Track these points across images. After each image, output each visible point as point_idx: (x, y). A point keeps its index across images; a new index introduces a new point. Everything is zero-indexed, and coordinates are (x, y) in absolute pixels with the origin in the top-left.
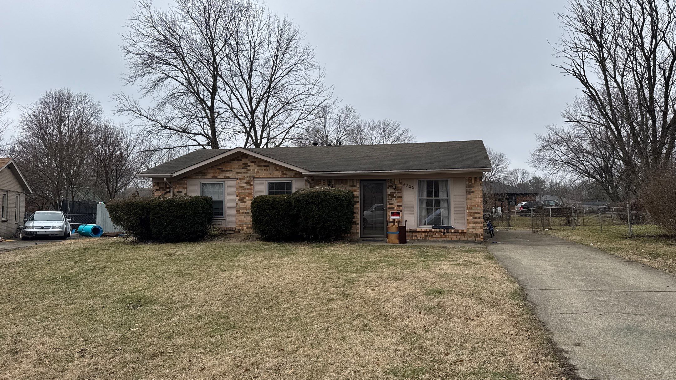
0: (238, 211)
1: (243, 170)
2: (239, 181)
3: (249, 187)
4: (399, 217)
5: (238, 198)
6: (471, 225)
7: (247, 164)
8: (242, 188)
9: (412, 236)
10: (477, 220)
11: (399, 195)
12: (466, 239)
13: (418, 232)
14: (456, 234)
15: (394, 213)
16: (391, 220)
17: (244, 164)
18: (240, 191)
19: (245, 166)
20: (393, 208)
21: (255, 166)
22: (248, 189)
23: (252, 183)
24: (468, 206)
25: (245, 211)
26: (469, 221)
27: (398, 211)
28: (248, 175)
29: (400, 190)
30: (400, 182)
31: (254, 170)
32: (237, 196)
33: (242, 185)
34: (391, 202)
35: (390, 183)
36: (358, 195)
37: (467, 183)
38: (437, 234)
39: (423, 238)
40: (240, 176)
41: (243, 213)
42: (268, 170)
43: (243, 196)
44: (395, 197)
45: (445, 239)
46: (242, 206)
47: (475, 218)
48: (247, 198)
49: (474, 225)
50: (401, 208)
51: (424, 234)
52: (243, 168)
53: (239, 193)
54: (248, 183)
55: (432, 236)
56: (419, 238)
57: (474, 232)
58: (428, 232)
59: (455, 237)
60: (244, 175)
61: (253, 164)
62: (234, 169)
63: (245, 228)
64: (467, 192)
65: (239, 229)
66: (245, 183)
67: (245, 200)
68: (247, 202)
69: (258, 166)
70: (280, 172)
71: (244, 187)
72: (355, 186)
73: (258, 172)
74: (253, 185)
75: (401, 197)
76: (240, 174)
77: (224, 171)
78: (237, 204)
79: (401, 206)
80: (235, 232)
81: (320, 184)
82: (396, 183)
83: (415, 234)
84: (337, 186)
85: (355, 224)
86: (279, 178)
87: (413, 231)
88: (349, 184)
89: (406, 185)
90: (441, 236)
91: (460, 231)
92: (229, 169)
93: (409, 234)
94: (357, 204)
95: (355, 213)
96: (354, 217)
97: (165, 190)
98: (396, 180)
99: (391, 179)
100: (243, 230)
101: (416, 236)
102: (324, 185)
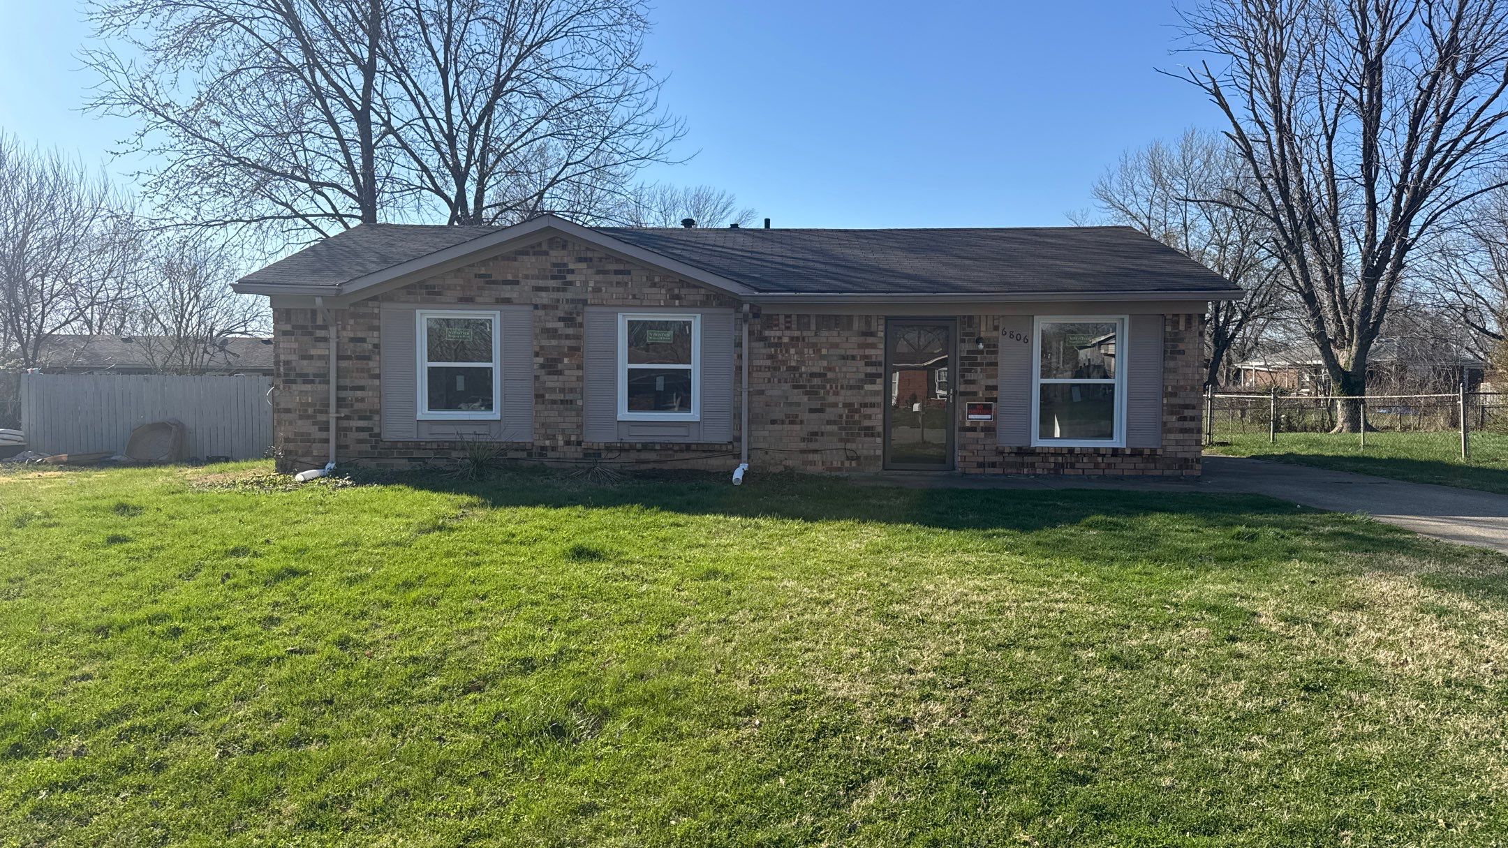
0: (539, 397)
1: (552, 283)
2: (541, 313)
3: (570, 331)
4: (989, 417)
5: (540, 360)
6: (1172, 436)
7: (565, 265)
8: (553, 333)
9: (1023, 465)
10: (1188, 424)
11: (991, 358)
12: (1158, 472)
13: (1039, 454)
14: (1134, 459)
15: (975, 405)
16: (968, 424)
17: (555, 265)
18: (544, 343)
19: (560, 271)
20: (975, 394)
21: (590, 271)
22: (567, 337)
23: (578, 319)
24: (1167, 388)
25: (559, 396)
26: (1169, 425)
27: (987, 400)
28: (569, 295)
29: (995, 346)
30: (996, 323)
31: (586, 283)
32: (537, 354)
33: (550, 325)
34: (969, 376)
35: (970, 326)
36: (880, 359)
37: (1168, 329)
38: (1085, 460)
39: (1049, 469)
40: (544, 298)
41: (554, 402)
42: (626, 284)
43: (555, 355)
44: (980, 364)
45: (1105, 471)
46: (549, 384)
47: (1183, 419)
48: (566, 360)
49: (1180, 436)
50: (995, 394)
51: (1052, 459)
52: (553, 278)
53: (542, 348)
54: (568, 320)
55: (1072, 466)
56: (1039, 471)
57: (1180, 455)
58: (1063, 455)
59: (1132, 466)
60: (555, 295)
61: (583, 265)
62: (526, 277)
63: (561, 443)
64: (1165, 352)
65: (543, 448)
66: (560, 319)
67: (560, 366)
68: (566, 372)
69: (598, 272)
70: (663, 291)
71: (556, 330)
72: (872, 334)
73: (597, 290)
74: (581, 325)
75: (996, 364)
76: (543, 294)
77: (494, 282)
78: (537, 378)
79: (995, 388)
80: (530, 455)
81: (776, 325)
82: (983, 328)
83: (1028, 459)
84: (824, 333)
85: (873, 435)
86: (661, 306)
87: (1025, 452)
88: (856, 325)
89: (1008, 334)
90: (1097, 465)
91: (1147, 452)
92: (510, 277)
93: (1012, 459)
94: (878, 380)
95: (873, 405)
96: (869, 417)
97: (311, 334)
98: (983, 319)
99: (970, 318)
100: (554, 449)
101: (1033, 465)
102: (788, 328)
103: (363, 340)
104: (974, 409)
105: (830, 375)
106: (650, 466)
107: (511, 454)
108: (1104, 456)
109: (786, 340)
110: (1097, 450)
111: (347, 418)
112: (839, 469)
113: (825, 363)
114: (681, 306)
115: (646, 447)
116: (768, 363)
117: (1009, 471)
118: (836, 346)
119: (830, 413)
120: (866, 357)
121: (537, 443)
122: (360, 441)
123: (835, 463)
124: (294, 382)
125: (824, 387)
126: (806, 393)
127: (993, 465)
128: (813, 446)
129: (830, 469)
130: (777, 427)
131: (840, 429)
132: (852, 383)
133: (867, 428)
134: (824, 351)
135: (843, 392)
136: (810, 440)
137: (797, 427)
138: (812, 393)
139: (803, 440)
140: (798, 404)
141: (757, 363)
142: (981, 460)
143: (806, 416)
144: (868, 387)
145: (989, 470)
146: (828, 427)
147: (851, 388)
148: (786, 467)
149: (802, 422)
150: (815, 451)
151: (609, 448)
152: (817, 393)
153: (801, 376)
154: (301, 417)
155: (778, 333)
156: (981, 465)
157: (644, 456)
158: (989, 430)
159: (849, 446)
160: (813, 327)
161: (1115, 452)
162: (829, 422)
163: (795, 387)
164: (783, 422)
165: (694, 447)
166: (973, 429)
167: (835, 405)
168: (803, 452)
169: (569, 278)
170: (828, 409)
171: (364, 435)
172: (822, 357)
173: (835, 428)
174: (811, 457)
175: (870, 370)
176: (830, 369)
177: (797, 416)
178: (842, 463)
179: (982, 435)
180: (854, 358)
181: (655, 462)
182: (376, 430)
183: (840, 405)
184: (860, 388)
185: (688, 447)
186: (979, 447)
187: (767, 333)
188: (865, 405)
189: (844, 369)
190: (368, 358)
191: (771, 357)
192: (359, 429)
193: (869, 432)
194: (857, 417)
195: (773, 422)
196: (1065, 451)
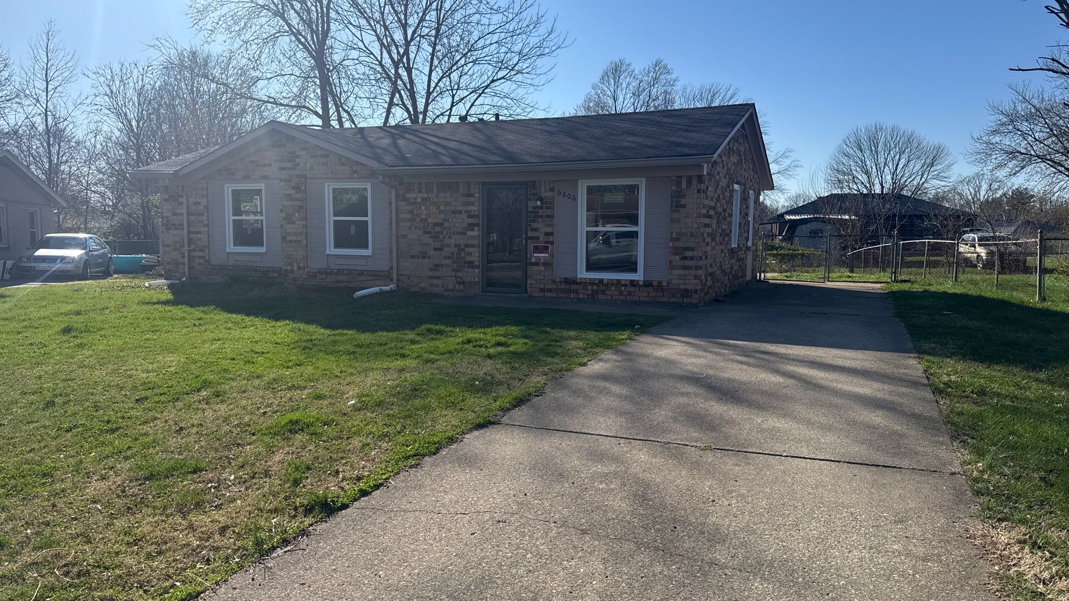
0: (284, 238)
1: (289, 165)
2: (283, 184)
3: (298, 196)
4: (547, 255)
5: (283, 215)
6: (676, 272)
7: (294, 153)
8: (289, 197)
9: (570, 291)
10: (688, 263)
11: (548, 212)
12: (665, 300)
13: (580, 283)
14: (649, 289)
15: (538, 246)
16: (533, 260)
17: (290, 153)
18: (286, 203)
19: (292, 157)
20: (538, 238)
21: (308, 156)
22: (297, 199)
23: (303, 188)
24: (672, 234)
25: (294, 238)
26: (674, 263)
27: (546, 242)
28: (297, 172)
29: (550, 203)
30: (551, 185)
31: (305, 164)
32: (282, 211)
33: (288, 192)
34: (534, 225)
35: (534, 189)
36: (477, 213)
37: (674, 188)
38: (613, 288)
39: (588, 295)
40: (285, 174)
41: (291, 241)
42: (327, 163)
43: (291, 212)
44: (541, 217)
45: (628, 298)
46: (288, 230)
47: (685, 258)
48: (297, 215)
49: (682, 272)
50: (551, 238)
51: (590, 287)
52: (289, 161)
53: (284, 207)
54: (297, 188)
55: (604, 293)
56: (581, 296)
57: (682, 287)
58: (597, 284)
59: (646, 294)
60: (290, 172)
61: (304, 152)
63: (295, 268)
64: (672, 206)
65: (286, 271)
66: (293, 188)
67: (293, 219)
68: (297, 223)
69: (313, 157)
70: (348, 168)
71: (290, 195)
72: (472, 196)
73: (312, 168)
74: (305, 192)
75: (552, 216)
76: (284, 172)
77: (260, 166)
78: (282, 226)
79: (551, 234)
80: (280, 275)
81: (413, 190)
82: (543, 190)
83: (574, 287)
84: (442, 195)
85: (473, 267)
86: (346, 178)
87: (571, 282)
88: (461, 190)
89: (562, 194)
90: (621, 293)
91: (655, 284)
92: (267, 162)
93: (563, 286)
94: (476, 228)
95: (472, 246)
96: (470, 254)
97: (177, 200)
98: (543, 184)
99: (534, 182)
100: (292, 271)
101: (577, 292)
102: (420, 192)
103: (199, 203)
104: (537, 249)
105: (446, 225)
106: (343, 285)
107: (270, 274)
108: (625, 285)
109: (419, 200)
110: (619, 281)
111: (194, 250)
112: (452, 290)
113: (443, 216)
114: (357, 178)
115: (340, 272)
116: (409, 216)
117: (561, 295)
118: (448, 204)
119: (447, 251)
120: (468, 212)
121: (284, 268)
122: (200, 264)
123: (450, 286)
124: (170, 229)
125: (442, 233)
126: (432, 237)
127: (550, 290)
128: (436, 274)
129: (447, 290)
130: (415, 260)
131: (454, 262)
132: (460, 230)
133: (470, 262)
134: (442, 208)
135: (454, 237)
136: (435, 270)
137: (427, 261)
138: (435, 237)
139: (431, 269)
140: (427, 245)
141: (402, 216)
142: (542, 287)
143: (432, 253)
144: (470, 233)
145: (548, 294)
146: (445, 261)
147: (459, 233)
148: (422, 288)
149: (429, 257)
150: (438, 278)
151: (320, 272)
152: (438, 237)
153: (428, 224)
154: (174, 250)
155: (415, 195)
156: (542, 290)
157: (340, 278)
158: (547, 265)
159: (460, 274)
160: (435, 191)
161: (633, 283)
162: (446, 258)
163: (425, 233)
164: (418, 257)
165: (366, 272)
166: (537, 264)
167: (449, 245)
168: (431, 278)
169: (297, 161)
170: (445, 249)
171: (201, 261)
172: (441, 212)
173: (449, 261)
174: (436, 281)
175: (471, 221)
176: (446, 220)
177: (426, 253)
178: (454, 286)
179: (543, 268)
180: (460, 212)
181: (346, 282)
182: (207, 258)
183: (453, 246)
184: (465, 233)
185: (362, 273)
186: (541, 277)
187: (408, 195)
188: (467, 246)
189: (454, 220)
190: (202, 214)
191: (411, 212)
192: (200, 257)
193: (470, 264)
194: (463, 254)
195: (413, 257)
196: (597, 282)
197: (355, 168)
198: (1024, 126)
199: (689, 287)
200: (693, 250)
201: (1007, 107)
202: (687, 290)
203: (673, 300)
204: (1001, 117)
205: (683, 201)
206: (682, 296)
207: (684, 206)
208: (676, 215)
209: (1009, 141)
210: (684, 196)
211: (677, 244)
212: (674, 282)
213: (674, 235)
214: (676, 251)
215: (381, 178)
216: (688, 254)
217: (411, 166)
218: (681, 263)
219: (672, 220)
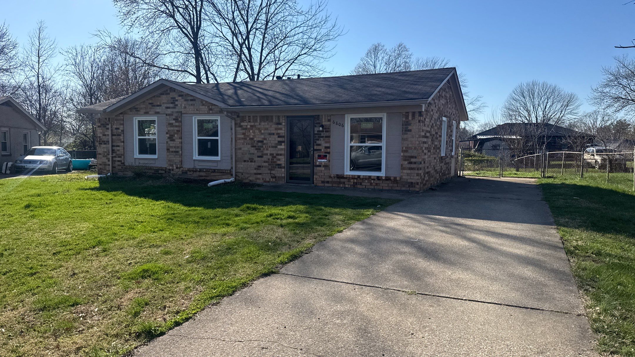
0: (168, 149)
1: (171, 105)
2: (168, 117)
3: (177, 124)
4: (326, 160)
5: (168, 135)
6: (405, 171)
7: (175, 98)
8: (171, 125)
9: (340, 183)
10: (413, 166)
11: (327, 134)
12: (398, 188)
13: (346, 178)
14: (388, 182)
15: (320, 155)
16: (318, 164)
17: (172, 98)
18: (169, 129)
19: (173, 101)
20: (320, 150)
21: (183, 100)
22: (176, 126)
23: (180, 119)
24: (403, 148)
25: (174, 150)
26: (404, 166)
27: (325, 153)
28: (176, 110)
29: (328, 129)
30: (329, 118)
31: (181, 105)
32: (167, 133)
33: (171, 122)
34: (318, 142)
35: (318, 120)
36: (283, 135)
37: (404, 119)
38: (366, 181)
39: (351, 185)
40: (169, 111)
41: (172, 152)
42: (194, 104)
43: (172, 134)
44: (323, 137)
45: (376, 187)
46: (171, 145)
47: (411, 163)
48: (176, 135)
49: (409, 171)
50: (328, 150)
51: (352, 181)
52: (172, 103)
53: (169, 131)
54: (176, 120)
55: (361, 184)
56: (347, 186)
57: (409, 181)
58: (356, 179)
59: (387, 185)
60: (172, 110)
61: (180, 98)
62: (164, 103)
63: (175, 168)
64: (403, 131)
65: (170, 170)
66: (174, 119)
67: (174, 138)
68: (176, 140)
69: (185, 100)
70: (206, 107)
71: (172, 124)
72: (280, 124)
73: (185, 108)
74: (181, 122)
75: (329, 137)
76: (169, 110)
77: (154, 106)
78: (167, 142)
79: (329, 148)
80: (166, 172)
81: (245, 121)
82: (323, 121)
83: (342, 180)
84: (263, 124)
85: (281, 168)
86: (205, 113)
87: (340, 177)
88: (274, 120)
89: (335, 123)
90: (371, 184)
91: (392, 178)
92: (159, 104)
93: (336, 180)
94: (283, 144)
95: (281, 155)
96: (279, 160)
97: (105, 127)
98: (324, 117)
99: (319, 115)
100: (173, 170)
101: (344, 183)
102: (249, 122)
103: (118, 129)
104: (320, 157)
105: (265, 142)
106: (203, 178)
107: (160, 172)
108: (374, 179)
109: (249, 127)
110: (370, 177)
111: (115, 157)
112: (269, 182)
113: (263, 136)
114: (212, 113)
115: (201, 170)
116: (243, 136)
117: (334, 185)
118: (266, 129)
119: (265, 158)
120: (278, 134)
121: (168, 168)
122: (119, 165)
123: (267, 179)
124: (101, 144)
125: (263, 147)
126: (257, 149)
127: (328, 182)
128: (259, 172)
129: (265, 182)
130: (246, 163)
131: (269, 165)
132: (273, 145)
133: (279, 165)
134: (263, 131)
135: (270, 149)
136: (258, 169)
137: (253, 163)
138: (258, 149)
139: (255, 169)
140: (253, 154)
141: (239, 136)
142: (323, 180)
143: (256, 159)
144: (279, 147)
145: (326, 185)
146: (264, 164)
147: (273, 147)
148: (250, 181)
149: (255, 162)
150: (260, 174)
151: (189, 170)
152: (260, 149)
153: (254, 142)
154: (103, 156)
155: (246, 124)
156: (323, 182)
157: (202, 174)
158: (326, 166)
159: (272, 172)
160: (259, 121)
161: (378, 178)
162: (265, 162)
163: (253, 146)
164: (248, 161)
165: (216, 171)
166: (320, 166)
167: (267, 154)
168: (255, 174)
169: (176, 103)
170: (264, 156)
171: (119, 163)
172: (262, 134)
173: (267, 164)
174: (259, 176)
175: (280, 139)
176: (265, 139)
177: (253, 159)
178: (270, 179)
179: (323, 169)
180: (273, 134)
181: (205, 176)
182: (123, 162)
183: (269, 154)
184: (276, 147)
185: (214, 171)
186: (322, 174)
187: (242, 124)
188: (278, 155)
189: (270, 139)
190: (120, 135)
191: (244, 134)
192: (118, 161)
193: (280, 166)
194: (275, 160)
195: (245, 161)
196: (356, 177)
197: (211, 107)
198: (624, 82)
199: (413, 181)
200: (416, 158)
201: (614, 70)
202: (412, 183)
203: (403, 189)
204: (610, 76)
205: (410, 128)
206: (409, 186)
207: (410, 131)
208: (405, 136)
209: (614, 91)
210: (410, 124)
211: (406, 154)
212: (404, 177)
213: (404, 149)
214: (405, 158)
215: (225, 113)
216: (413, 160)
217: (243, 106)
218: (409, 166)
219: (403, 139)
